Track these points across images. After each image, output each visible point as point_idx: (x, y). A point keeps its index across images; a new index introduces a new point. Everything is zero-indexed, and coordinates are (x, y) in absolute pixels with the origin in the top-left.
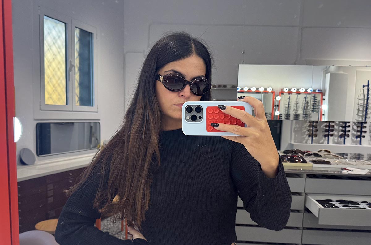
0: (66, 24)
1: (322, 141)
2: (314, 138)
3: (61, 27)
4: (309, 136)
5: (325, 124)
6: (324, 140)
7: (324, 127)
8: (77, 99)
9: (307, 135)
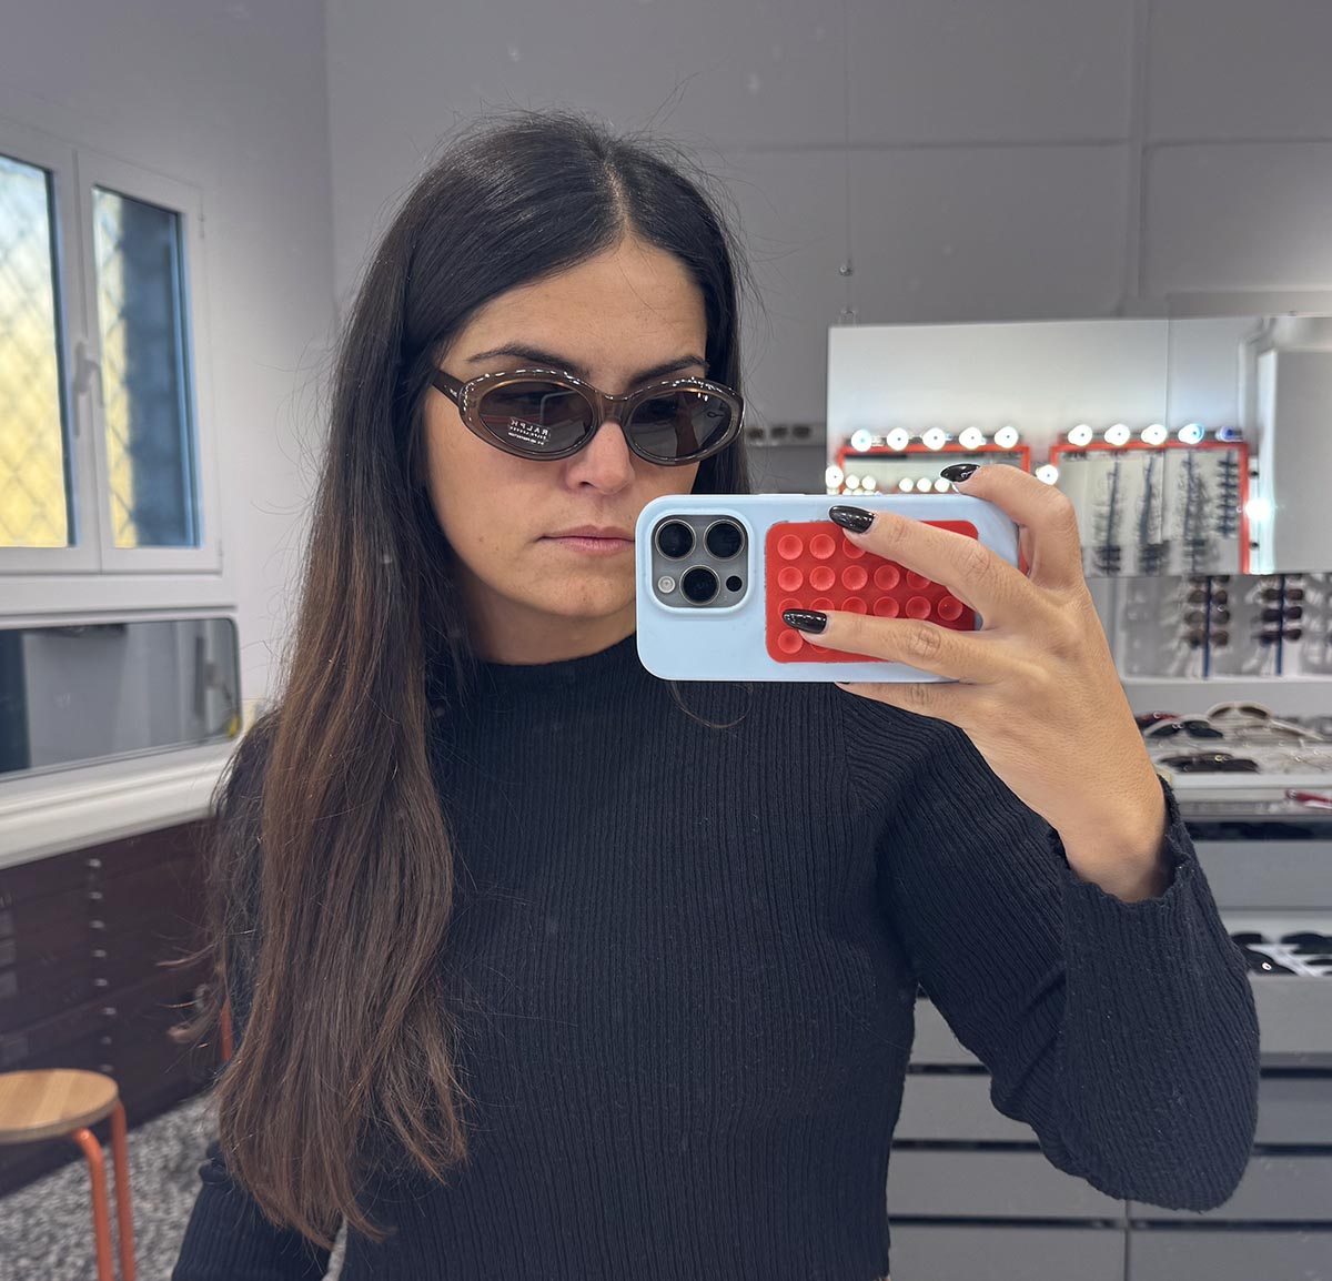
0: (49, 174)
1: (1253, 662)
2: (1217, 653)
3: (28, 189)
4: (1195, 641)
5: (1263, 586)
6: (1263, 659)
7: (1260, 601)
8: (119, 515)
9: (1185, 638)
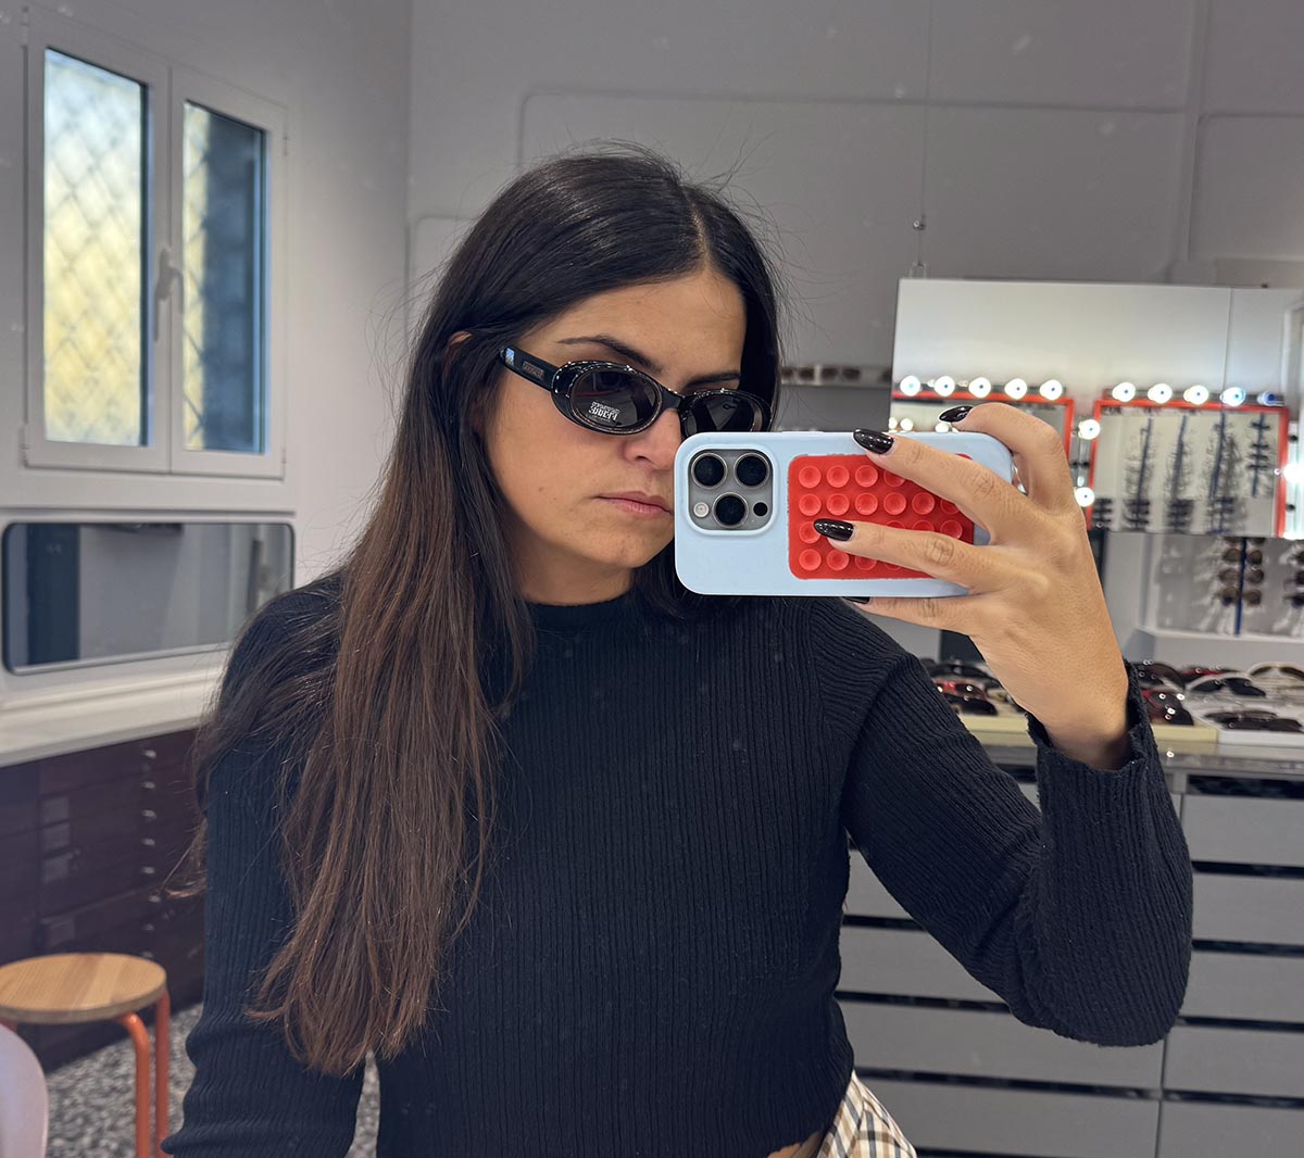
0: (144, 87)
1: (1285, 623)
2: (1248, 611)
3: (123, 102)
4: (1227, 600)
5: (1297, 550)
6: (1294, 619)
7: (1294, 563)
8: (190, 420)
9: (1217, 595)
